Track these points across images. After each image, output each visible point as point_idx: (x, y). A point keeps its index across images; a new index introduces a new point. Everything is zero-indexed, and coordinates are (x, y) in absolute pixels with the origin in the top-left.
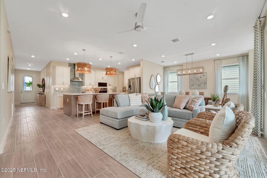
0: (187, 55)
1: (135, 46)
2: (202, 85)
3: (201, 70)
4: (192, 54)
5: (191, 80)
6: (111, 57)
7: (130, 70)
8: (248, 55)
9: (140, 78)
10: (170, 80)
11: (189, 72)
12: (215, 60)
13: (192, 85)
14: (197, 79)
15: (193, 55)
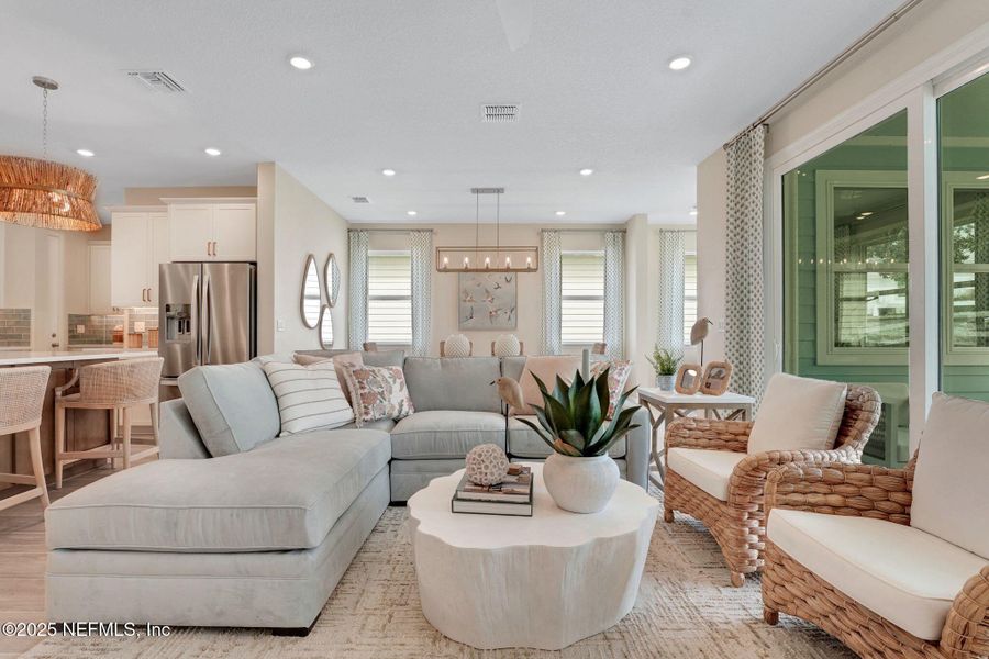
0: (477, 191)
1: (301, 63)
2: (502, 317)
3: (529, 260)
4: (499, 191)
5: (463, 296)
6: (40, 82)
7: (172, 208)
8: (625, 232)
9: (255, 264)
10: (375, 288)
11: (488, 260)
12: (542, 231)
13: (468, 314)
14: (487, 291)
15: (501, 195)
